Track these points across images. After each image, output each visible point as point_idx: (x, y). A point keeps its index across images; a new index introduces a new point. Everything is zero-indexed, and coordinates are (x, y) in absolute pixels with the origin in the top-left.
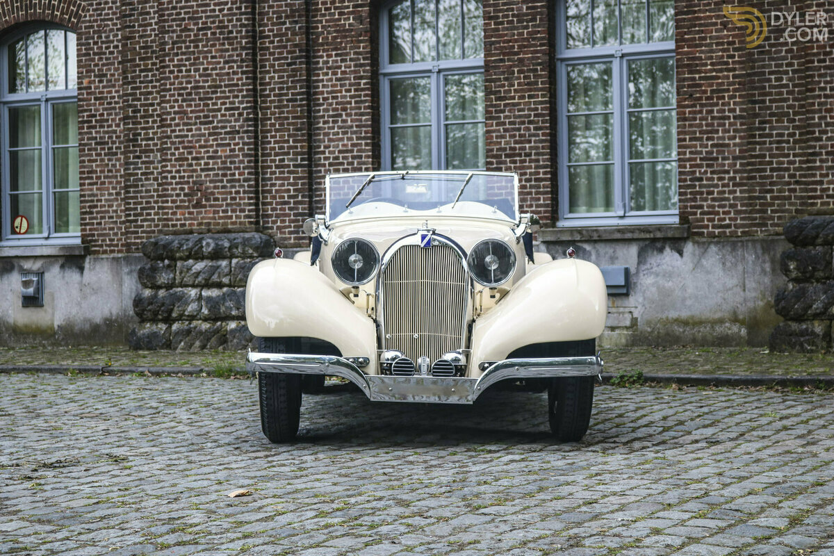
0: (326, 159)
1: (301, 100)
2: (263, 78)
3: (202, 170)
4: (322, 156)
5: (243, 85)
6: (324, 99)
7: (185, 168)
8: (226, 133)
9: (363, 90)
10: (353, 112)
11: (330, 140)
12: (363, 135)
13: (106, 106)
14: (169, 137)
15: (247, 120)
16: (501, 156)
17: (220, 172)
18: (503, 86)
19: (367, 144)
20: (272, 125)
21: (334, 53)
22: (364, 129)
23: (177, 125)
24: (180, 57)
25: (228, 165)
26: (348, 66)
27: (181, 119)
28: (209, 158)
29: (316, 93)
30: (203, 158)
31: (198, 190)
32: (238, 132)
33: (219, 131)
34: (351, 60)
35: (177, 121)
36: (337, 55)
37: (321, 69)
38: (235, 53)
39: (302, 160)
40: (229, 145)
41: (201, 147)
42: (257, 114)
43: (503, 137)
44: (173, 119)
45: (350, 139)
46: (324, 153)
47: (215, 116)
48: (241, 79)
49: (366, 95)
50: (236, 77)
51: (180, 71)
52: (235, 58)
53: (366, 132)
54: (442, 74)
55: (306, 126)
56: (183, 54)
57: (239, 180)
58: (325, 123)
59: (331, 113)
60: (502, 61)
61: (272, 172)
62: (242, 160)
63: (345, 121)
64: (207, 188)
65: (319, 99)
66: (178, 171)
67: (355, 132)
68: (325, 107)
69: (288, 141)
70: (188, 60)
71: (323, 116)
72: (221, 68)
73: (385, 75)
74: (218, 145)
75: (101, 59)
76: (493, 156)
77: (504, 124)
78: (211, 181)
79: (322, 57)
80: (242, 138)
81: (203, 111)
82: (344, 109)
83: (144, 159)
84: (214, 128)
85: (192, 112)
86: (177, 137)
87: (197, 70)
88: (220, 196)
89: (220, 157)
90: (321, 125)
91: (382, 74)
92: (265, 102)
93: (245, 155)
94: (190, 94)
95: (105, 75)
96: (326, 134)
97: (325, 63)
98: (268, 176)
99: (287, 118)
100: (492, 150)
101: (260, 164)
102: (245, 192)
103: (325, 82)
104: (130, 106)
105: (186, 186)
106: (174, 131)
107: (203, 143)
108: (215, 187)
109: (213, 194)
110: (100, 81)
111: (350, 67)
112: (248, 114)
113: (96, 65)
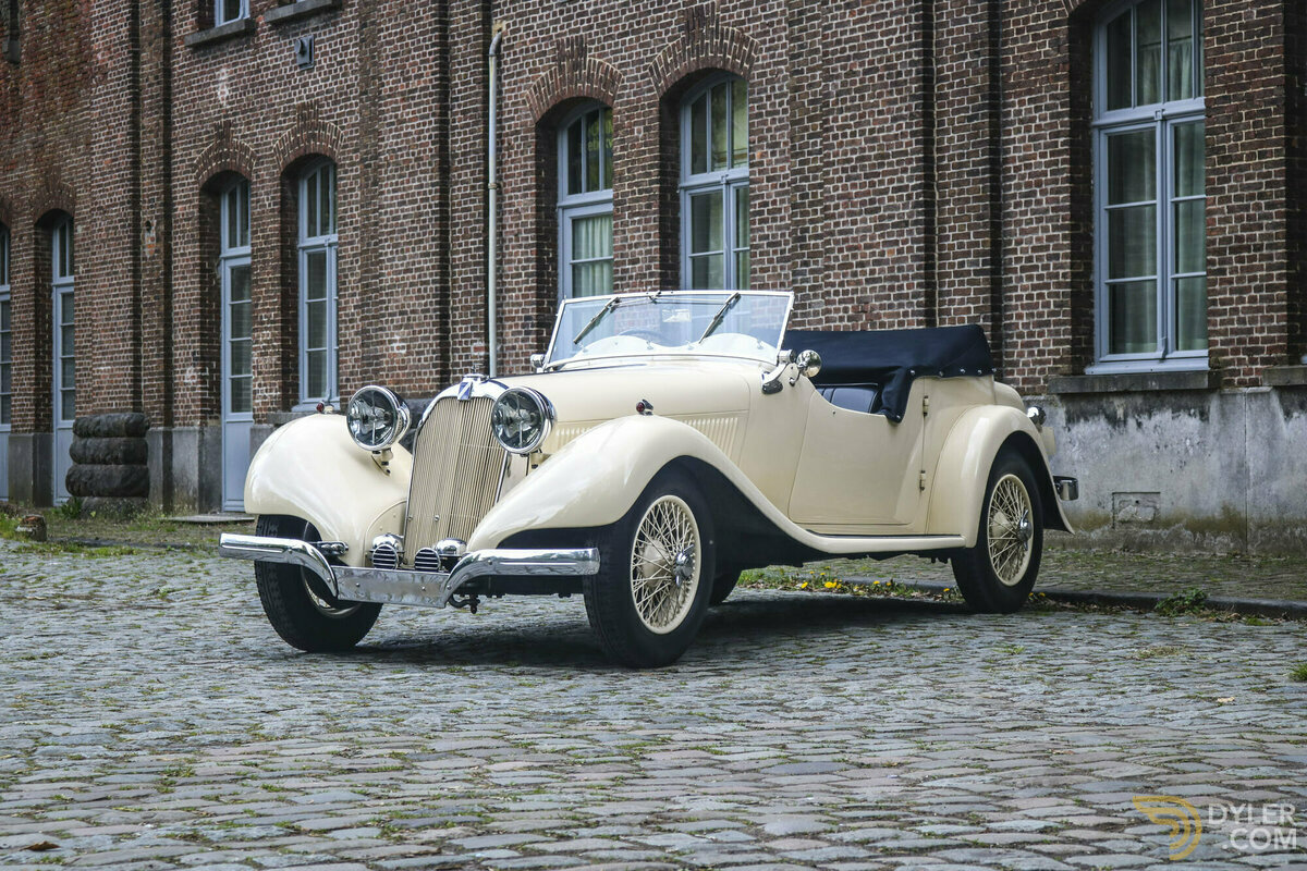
0: (1018, 260)
1: (984, 172)
2: (941, 141)
3: (868, 281)
4: (1013, 257)
5: (913, 152)
6: (1017, 169)
7: (849, 278)
8: (894, 225)
9: (1060, 153)
10: (1049, 187)
11: (1023, 232)
12: (1061, 222)
13: (779, 189)
14: (832, 234)
15: (917, 205)
16: (1225, 249)
17: (887, 284)
18: (1228, 139)
19: (1065, 238)
20: (951, 211)
21: (1027, 98)
22: (1061, 213)
23: (841, 215)
24: (844, 114)
25: (896, 273)
26: (1043, 118)
27: (846, 206)
28: (876, 263)
29: (1006, 161)
30: (868, 263)
31: (863, 311)
32: (907, 224)
33: (886, 222)
34: (1047, 107)
35: (841, 209)
36: (1030, 101)
37: (1012, 123)
38: (904, 105)
39: (984, 263)
40: (896, 243)
41: (867, 247)
42: (933, 195)
43: (1226, 220)
44: (837, 207)
45: (1045, 229)
46: (1015, 251)
47: (881, 201)
48: (910, 144)
49: (1064, 161)
50: (904, 141)
51: (844, 135)
52: (904, 113)
53: (1064, 219)
54: (1169, 123)
55: (988, 212)
56: (848, 109)
57: (907, 295)
58: (1017, 205)
59: (1024, 190)
60: (1226, 99)
61: (951, 283)
62: (912, 266)
63: (1039, 202)
64: (873, 309)
65: (1009, 170)
66: (841, 284)
67: (1050, 219)
68: (1016, 181)
69: (968, 236)
70: (853, 117)
71: (1014, 196)
72: (890, 129)
73: (1101, 128)
74: (885, 244)
75: (774, 121)
76: (1216, 252)
77: (1228, 199)
78: (878, 298)
79: (1013, 104)
80: (910, 232)
81: (868, 193)
82: (1039, 184)
83: (813, 267)
84: (882, 218)
85: (857, 195)
86: (841, 232)
87: (862, 133)
88: (886, 320)
89: (887, 262)
90: (1012, 209)
91: (1095, 126)
92: (942, 177)
93: (915, 258)
94: (854, 169)
95: (777, 144)
96: (1018, 223)
97: (1018, 113)
98: (946, 288)
99: (967, 200)
100: (1213, 242)
101: (937, 271)
102: (914, 313)
103: (1018, 143)
104: (797, 189)
105: (850, 306)
106: (837, 224)
107: (868, 241)
108: (882, 307)
109: (878, 316)
110: (773, 154)
111: (1045, 119)
112: (918, 195)
113: (769, 130)
